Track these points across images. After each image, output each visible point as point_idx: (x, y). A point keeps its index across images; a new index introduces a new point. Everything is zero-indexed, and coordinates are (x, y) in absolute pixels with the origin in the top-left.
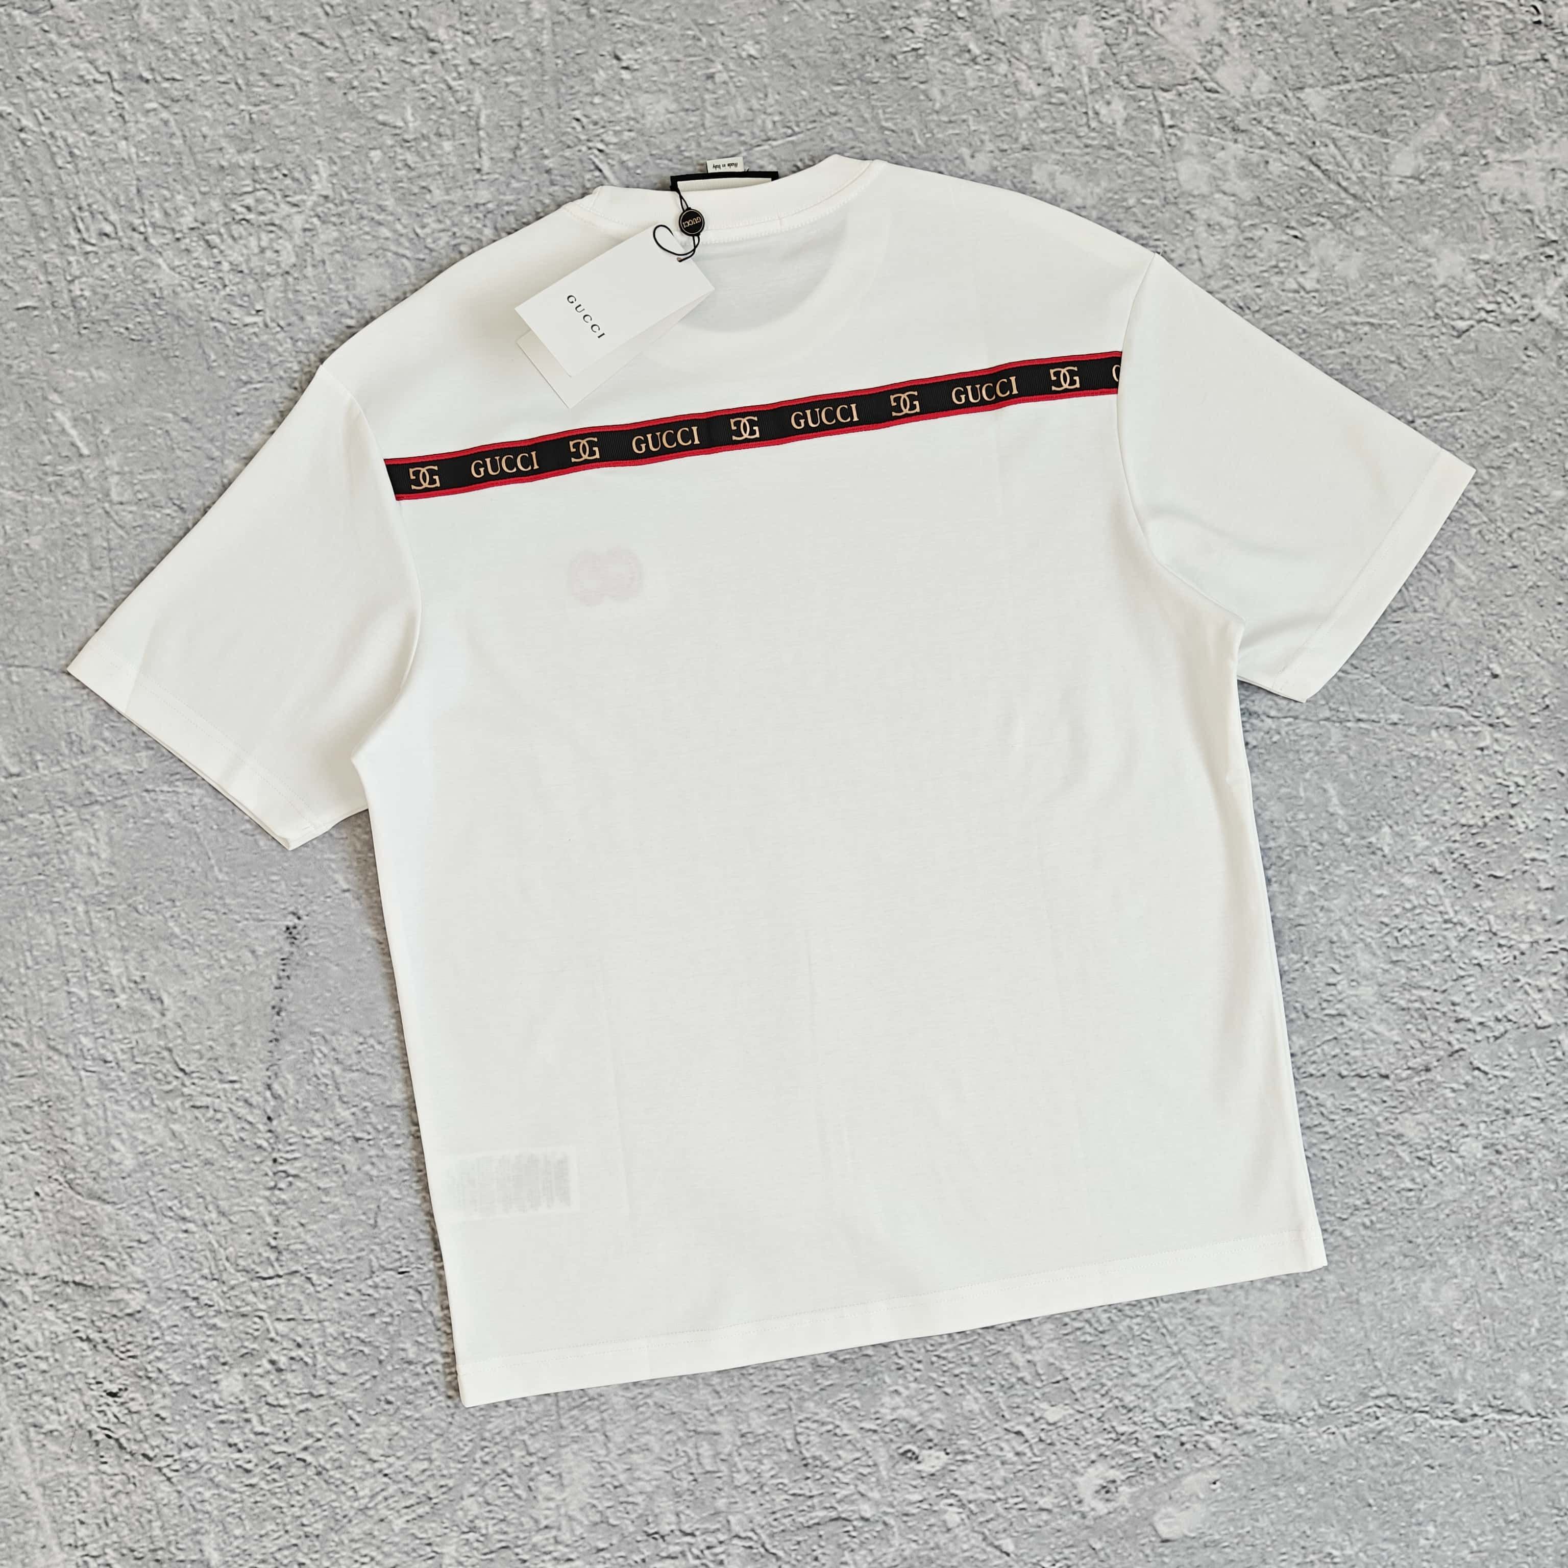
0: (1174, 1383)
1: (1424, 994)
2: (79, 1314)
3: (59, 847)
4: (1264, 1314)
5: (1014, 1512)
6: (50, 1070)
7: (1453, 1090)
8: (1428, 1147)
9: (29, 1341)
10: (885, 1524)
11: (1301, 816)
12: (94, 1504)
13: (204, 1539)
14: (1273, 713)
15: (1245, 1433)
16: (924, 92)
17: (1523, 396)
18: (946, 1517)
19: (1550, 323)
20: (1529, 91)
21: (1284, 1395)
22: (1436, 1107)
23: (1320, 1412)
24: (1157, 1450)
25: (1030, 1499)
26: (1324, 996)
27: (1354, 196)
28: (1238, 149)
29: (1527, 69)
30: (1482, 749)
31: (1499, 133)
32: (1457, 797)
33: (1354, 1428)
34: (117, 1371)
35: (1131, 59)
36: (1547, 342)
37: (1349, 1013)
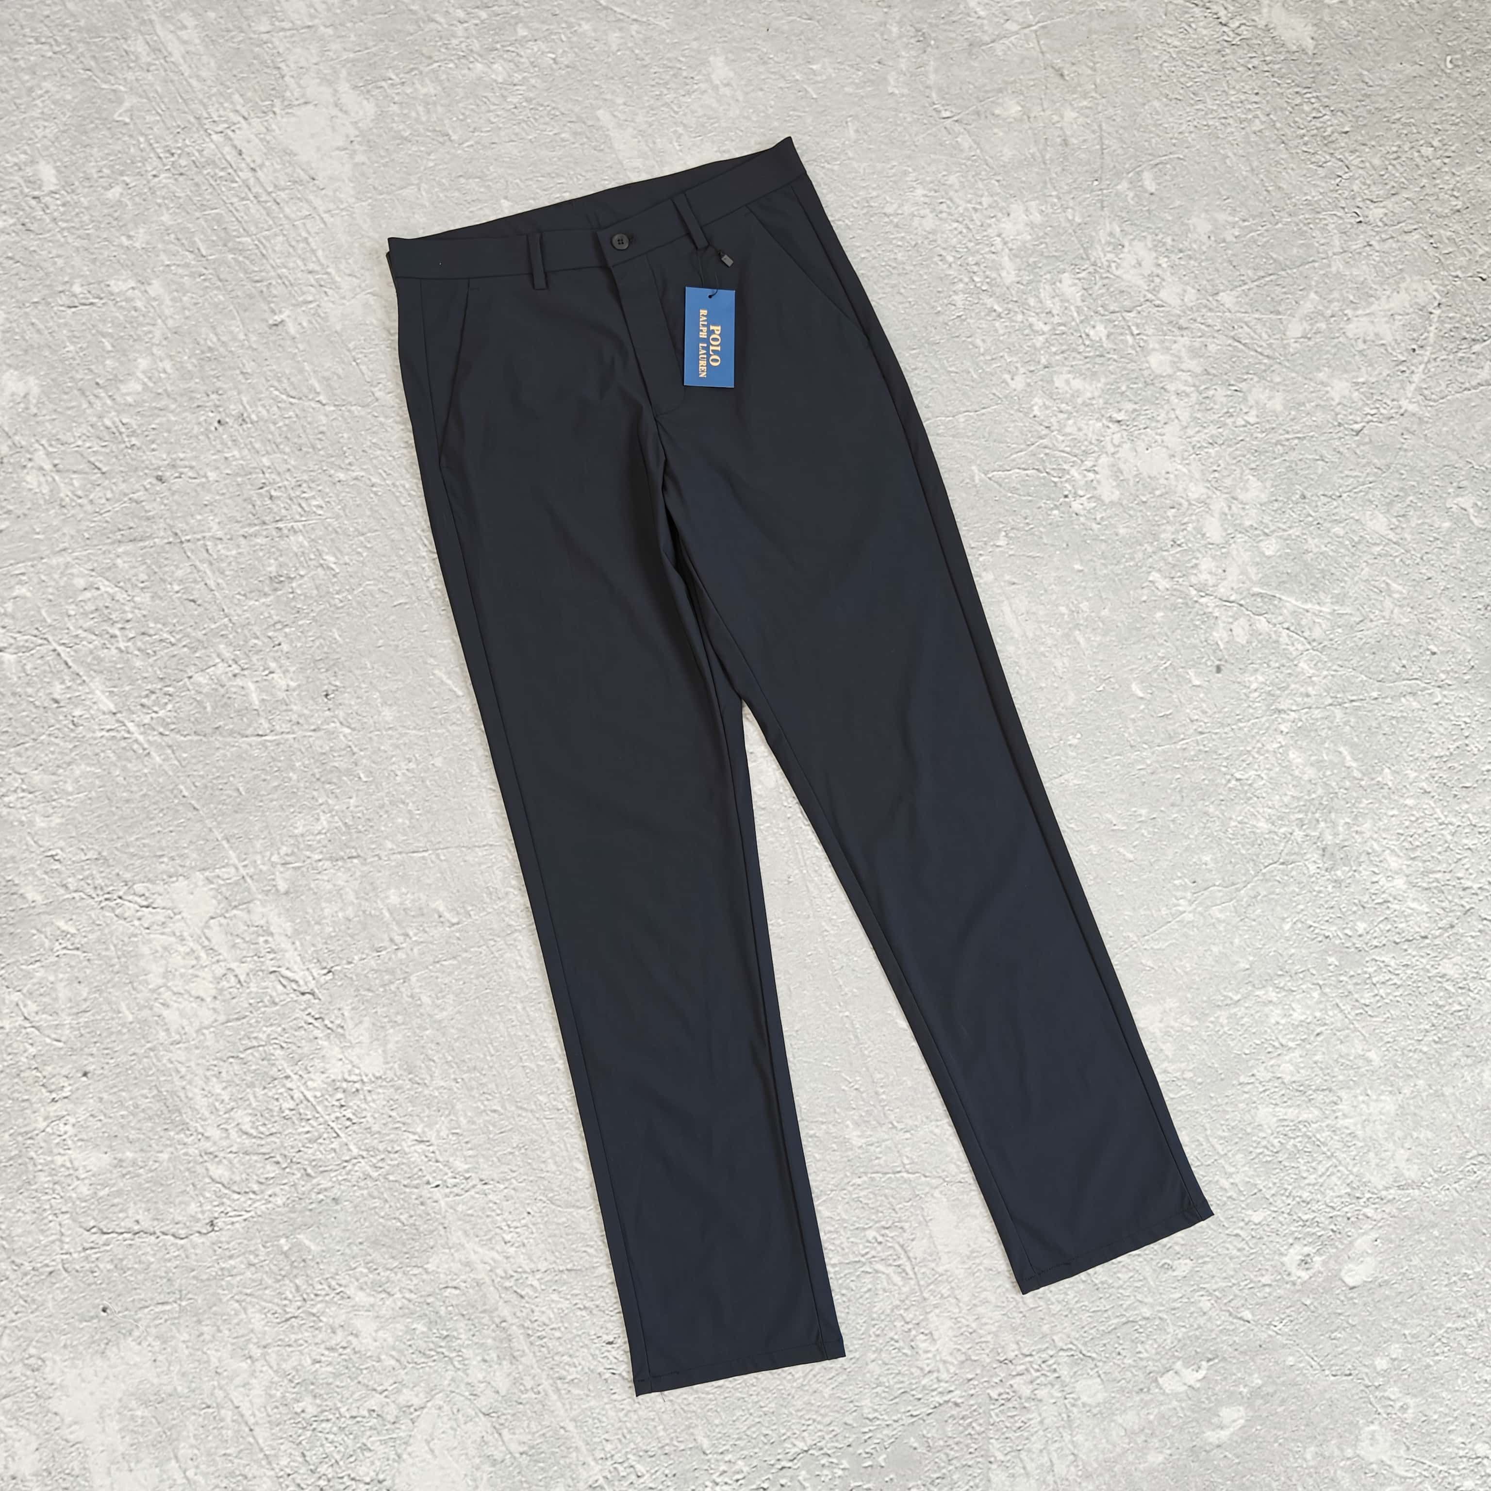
0: (1334, 1178)
1: (1438, 876)
2: (575, 1292)
3: (496, 967)
4: (1383, 1117)
5: (1246, 1291)
6: (522, 1123)
7: (1473, 937)
8: (1465, 979)
9: (544, 1319)
10: (1160, 1318)
11: (1328, 773)
12: (613, 1425)
13: (696, 1431)
14: (1294, 708)
15: (1389, 1201)
16: (971, 343)
17: (1409, 465)
18: (1201, 1305)
19: (1414, 415)
20: (1365, 267)
21: (1409, 1169)
22: (1464, 951)
23: (1436, 1176)
24: (1333, 1227)
25: (1256, 1279)
26: (1372, 891)
27: (1268, 356)
28: (1185, 341)
29: (1360, 253)
30: (1437, 704)
31: (1351, 298)
32: (1428, 739)
33: (1462, 1182)
34: (609, 1325)
35: (1102, 295)
36: (1415, 427)
37: (1391, 899)
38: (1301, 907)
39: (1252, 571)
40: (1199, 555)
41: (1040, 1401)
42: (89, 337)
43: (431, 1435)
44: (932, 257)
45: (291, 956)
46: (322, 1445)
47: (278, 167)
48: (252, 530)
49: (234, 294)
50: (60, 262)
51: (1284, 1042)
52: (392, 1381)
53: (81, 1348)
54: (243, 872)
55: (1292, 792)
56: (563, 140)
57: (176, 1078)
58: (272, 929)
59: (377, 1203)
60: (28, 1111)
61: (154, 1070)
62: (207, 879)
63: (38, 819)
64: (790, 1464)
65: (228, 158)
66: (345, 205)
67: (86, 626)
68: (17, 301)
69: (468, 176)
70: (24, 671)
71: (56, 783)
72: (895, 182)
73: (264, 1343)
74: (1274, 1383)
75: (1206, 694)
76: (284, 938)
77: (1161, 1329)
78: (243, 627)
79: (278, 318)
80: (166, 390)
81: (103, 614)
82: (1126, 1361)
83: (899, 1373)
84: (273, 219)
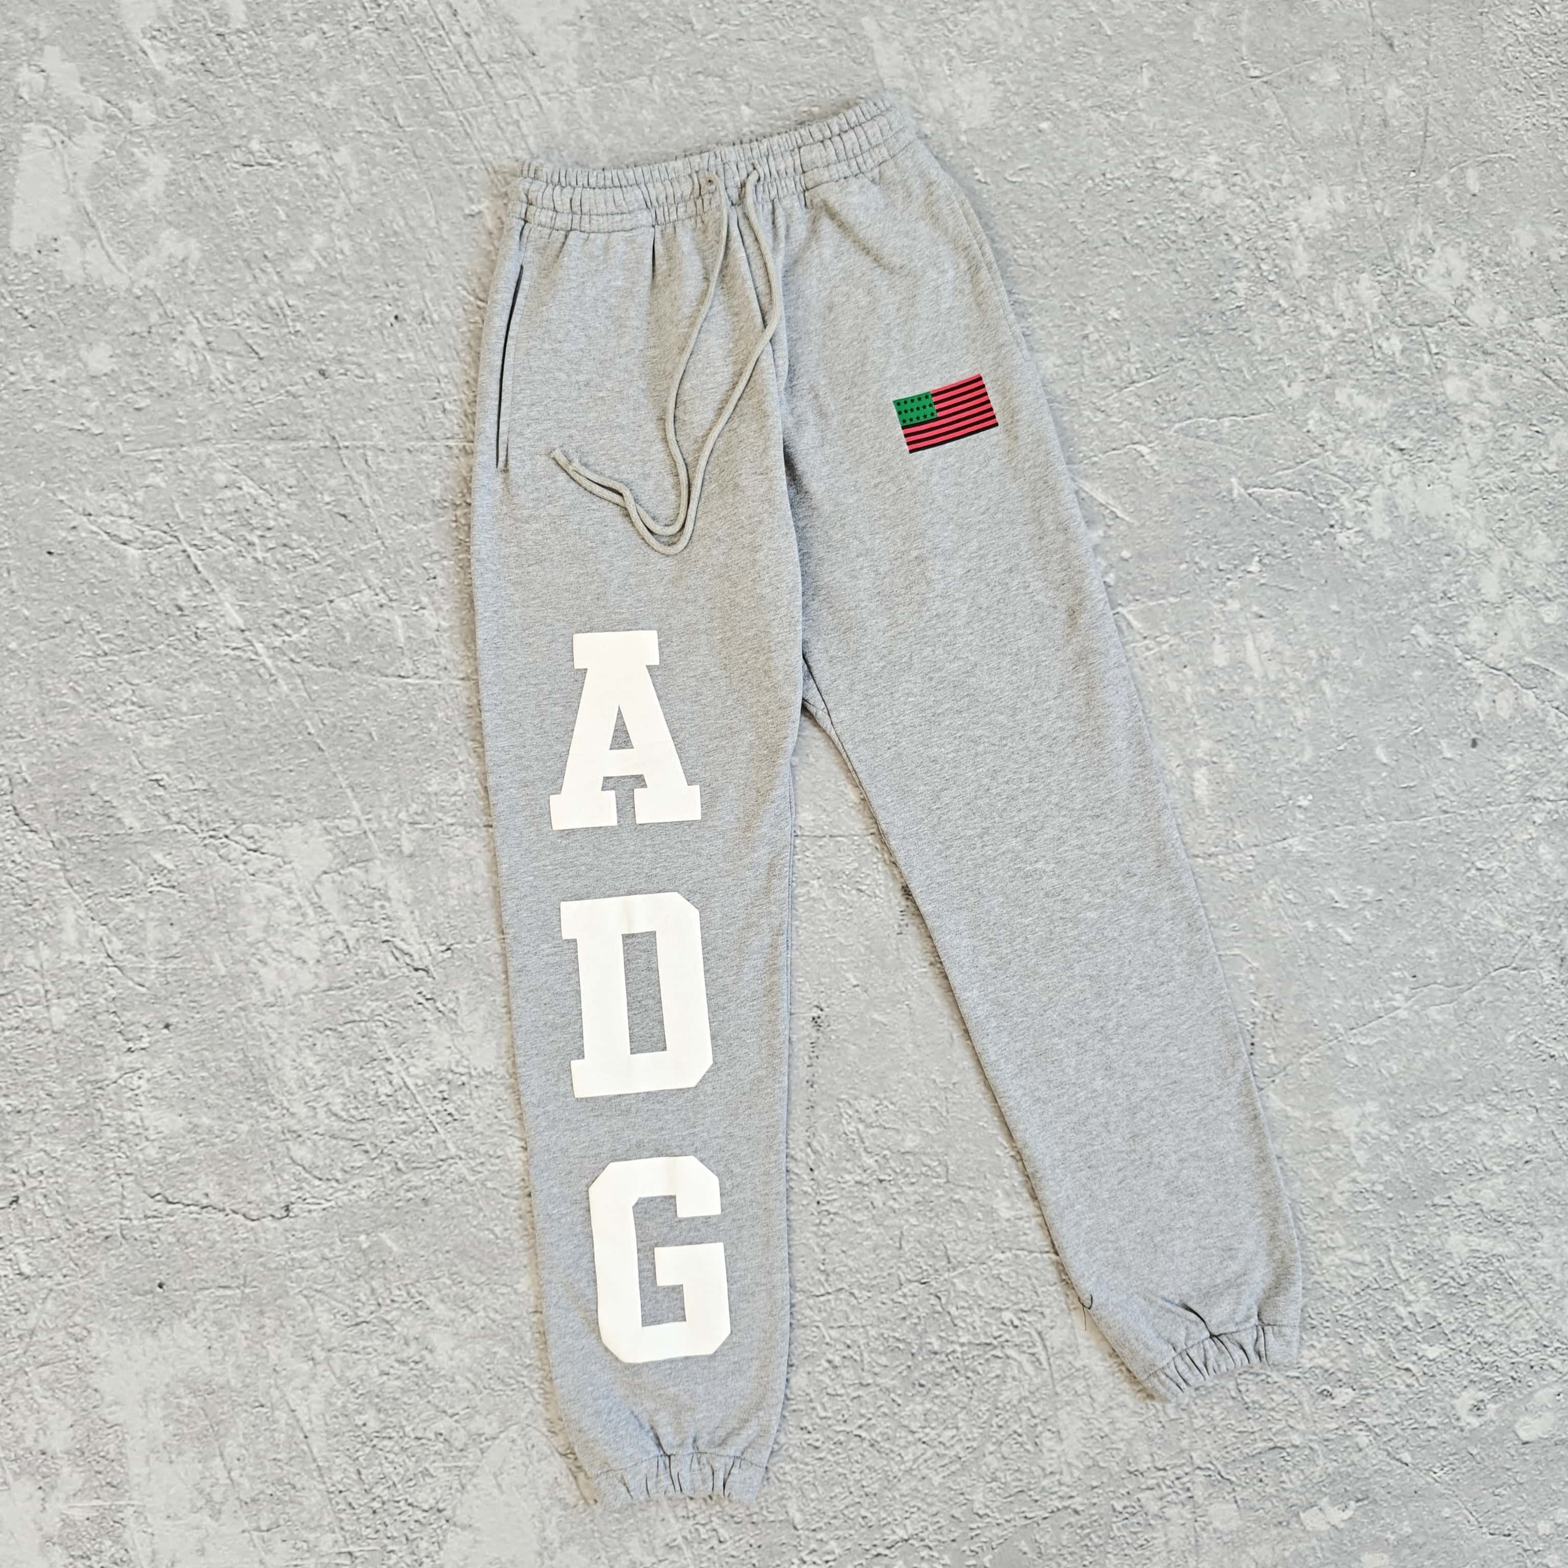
38: (1528, 1019)
39: (1527, 638)
40: (1470, 612)
41: (1168, 1520)
42: (262, 202)
43: (500, 1468)
44: (1216, 236)
45: (408, 926)
46: (381, 1464)
47: (496, 35)
48: (419, 444)
49: (429, 174)
50: (239, 112)
51: (1488, 1165)
52: (464, 1405)
53: (131, 1323)
54: (365, 825)
55: (1537, 891)
56: (819, 46)
57: (266, 1044)
58: (391, 893)
59: (471, 1210)
60: (101, 1059)
61: (242, 1032)
62: (325, 828)
63: (145, 738)
64: (887, 1552)
65: (441, 17)
66: (565, 89)
67: (222, 528)
68: (187, 151)
69: (707, 73)
70: (148, 570)
71: (170, 699)
72: (1187, 143)
73: (330, 1346)
74: (1426, 1534)
75: (1457, 770)
76: (401, 905)
77: (1310, 1460)
78: (396, 552)
79: (475, 208)
80: (341, 274)
81: (243, 517)
82: (1267, 1489)
83: (1018, 1470)
84: (483, 94)
